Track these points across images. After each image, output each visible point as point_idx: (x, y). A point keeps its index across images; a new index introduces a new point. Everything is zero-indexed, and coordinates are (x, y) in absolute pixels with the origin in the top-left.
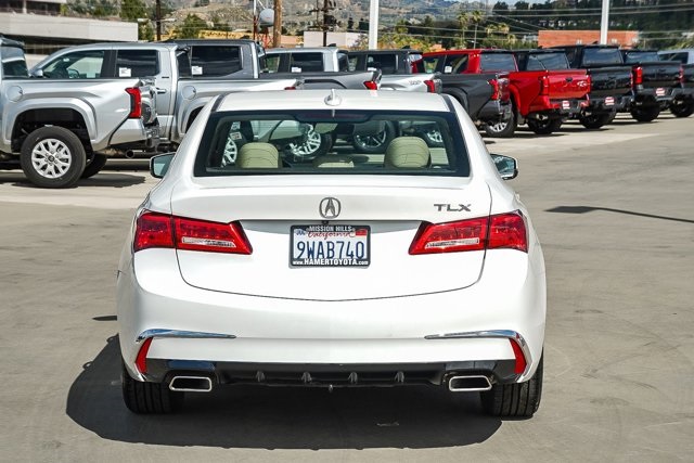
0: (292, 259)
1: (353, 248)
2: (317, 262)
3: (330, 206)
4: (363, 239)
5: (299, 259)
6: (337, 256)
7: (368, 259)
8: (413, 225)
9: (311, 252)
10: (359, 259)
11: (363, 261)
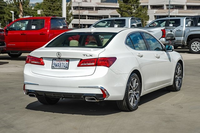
0: (52, 67)
1: (65, 65)
2: (57, 68)
3: (59, 54)
4: (68, 62)
5: (53, 67)
6: (61, 66)
7: (68, 68)
8: (79, 59)
9: (56, 65)
10: (66, 67)
11: (67, 68)
